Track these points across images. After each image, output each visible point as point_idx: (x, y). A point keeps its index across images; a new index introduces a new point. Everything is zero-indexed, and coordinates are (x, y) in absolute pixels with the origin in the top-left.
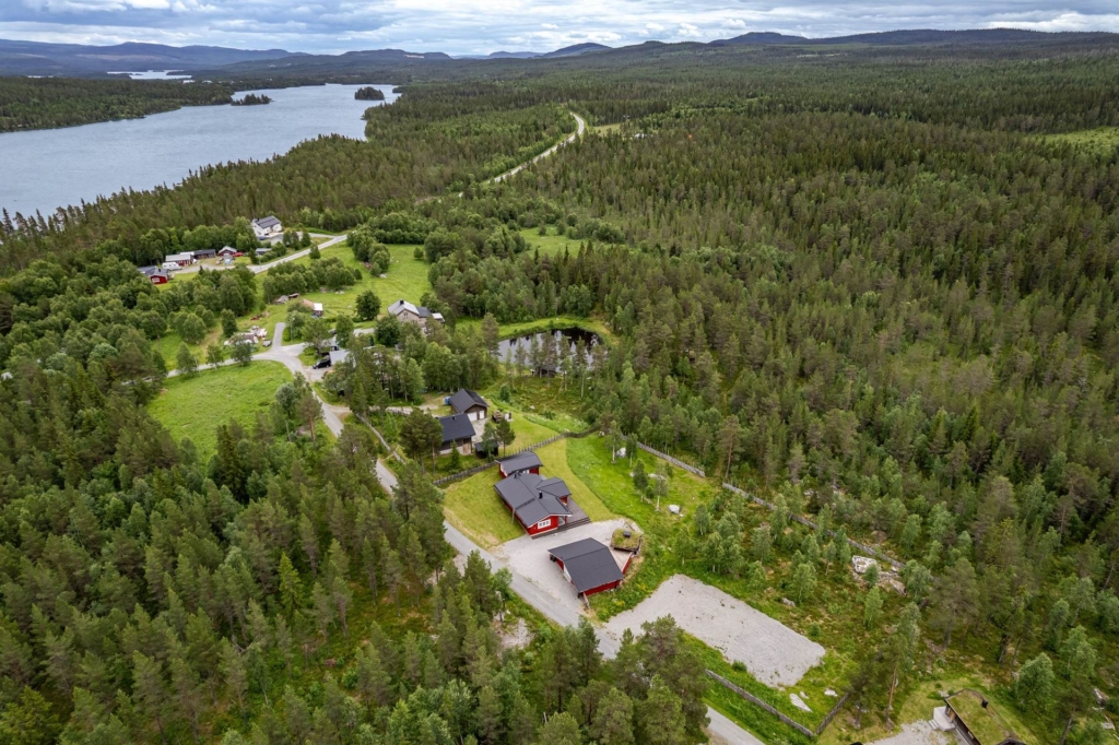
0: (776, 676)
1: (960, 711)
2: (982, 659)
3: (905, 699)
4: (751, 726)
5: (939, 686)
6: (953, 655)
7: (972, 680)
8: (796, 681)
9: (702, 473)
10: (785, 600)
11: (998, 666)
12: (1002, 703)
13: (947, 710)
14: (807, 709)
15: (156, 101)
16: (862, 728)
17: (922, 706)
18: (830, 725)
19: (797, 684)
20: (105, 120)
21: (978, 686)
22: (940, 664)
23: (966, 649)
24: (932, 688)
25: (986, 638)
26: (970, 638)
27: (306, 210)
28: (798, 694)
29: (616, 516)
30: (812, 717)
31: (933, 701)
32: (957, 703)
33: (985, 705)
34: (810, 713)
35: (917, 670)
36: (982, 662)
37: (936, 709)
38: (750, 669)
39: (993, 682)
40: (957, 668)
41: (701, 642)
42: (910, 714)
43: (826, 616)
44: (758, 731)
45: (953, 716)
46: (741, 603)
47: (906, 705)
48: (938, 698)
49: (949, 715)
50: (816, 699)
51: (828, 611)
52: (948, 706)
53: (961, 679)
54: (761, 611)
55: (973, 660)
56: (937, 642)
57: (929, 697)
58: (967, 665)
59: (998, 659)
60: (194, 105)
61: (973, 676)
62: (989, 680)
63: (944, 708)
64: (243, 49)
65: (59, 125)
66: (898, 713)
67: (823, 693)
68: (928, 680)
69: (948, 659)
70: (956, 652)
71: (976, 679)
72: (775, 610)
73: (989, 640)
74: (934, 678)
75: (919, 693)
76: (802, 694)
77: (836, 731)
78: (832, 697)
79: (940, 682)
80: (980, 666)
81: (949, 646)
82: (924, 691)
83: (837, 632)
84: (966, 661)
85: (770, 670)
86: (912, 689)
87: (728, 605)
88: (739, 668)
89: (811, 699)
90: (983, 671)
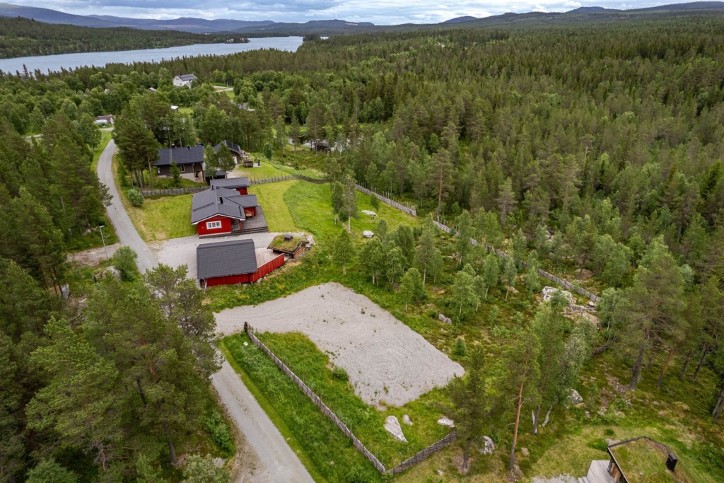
0: (383, 392)
1: (629, 469)
2: (686, 407)
3: (552, 444)
4: (305, 447)
5: (610, 433)
6: (644, 398)
7: (666, 432)
8: (405, 401)
9: (414, 213)
10: (441, 316)
11: (710, 419)
12: (709, 470)
13: (610, 466)
14: (401, 437)
15: (179, 40)
16: (469, 474)
17: (576, 456)
18: (425, 464)
19: (405, 406)
20: (145, 48)
21: (673, 440)
22: (621, 407)
23: (664, 392)
24: (599, 433)
25: (696, 383)
26: (674, 380)
27: (217, 71)
28: (400, 418)
29: (298, 230)
30: (402, 448)
31: (593, 451)
32: (624, 456)
33: (671, 464)
34: (402, 444)
35: (584, 409)
36: (686, 411)
37: (594, 463)
38: (352, 381)
39: (698, 439)
40: (645, 413)
41: (313, 345)
42: (553, 464)
43: (486, 338)
44: (311, 456)
45: (617, 476)
46: (387, 313)
47: (553, 452)
48: (604, 448)
49: (612, 474)
50: (421, 427)
51: (490, 334)
52: (613, 461)
53: (648, 429)
54: (405, 323)
55: (673, 407)
56: (623, 381)
57: (590, 445)
58: (661, 413)
59: (711, 411)
60: (202, 43)
61: (667, 427)
62: (693, 436)
63: (606, 463)
64: (248, 20)
65: (116, 50)
66: (535, 461)
67: (435, 421)
68: (595, 424)
69: (634, 402)
70: (648, 395)
71: (672, 431)
72: (423, 324)
73: (703, 388)
74: (605, 422)
75: (577, 438)
76: (406, 418)
77: (429, 472)
78: (446, 427)
79: (614, 428)
80: (682, 416)
81: (639, 387)
82: (586, 437)
83: (492, 355)
84: (662, 408)
85: (379, 385)
86: (568, 432)
87: (368, 312)
88: (341, 377)
89: (416, 427)
90: (686, 423)
